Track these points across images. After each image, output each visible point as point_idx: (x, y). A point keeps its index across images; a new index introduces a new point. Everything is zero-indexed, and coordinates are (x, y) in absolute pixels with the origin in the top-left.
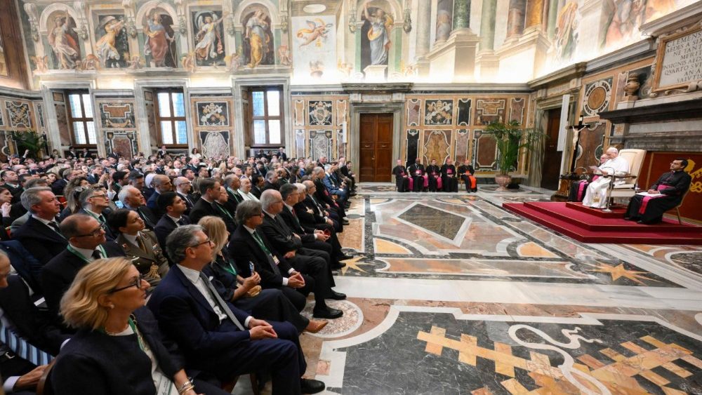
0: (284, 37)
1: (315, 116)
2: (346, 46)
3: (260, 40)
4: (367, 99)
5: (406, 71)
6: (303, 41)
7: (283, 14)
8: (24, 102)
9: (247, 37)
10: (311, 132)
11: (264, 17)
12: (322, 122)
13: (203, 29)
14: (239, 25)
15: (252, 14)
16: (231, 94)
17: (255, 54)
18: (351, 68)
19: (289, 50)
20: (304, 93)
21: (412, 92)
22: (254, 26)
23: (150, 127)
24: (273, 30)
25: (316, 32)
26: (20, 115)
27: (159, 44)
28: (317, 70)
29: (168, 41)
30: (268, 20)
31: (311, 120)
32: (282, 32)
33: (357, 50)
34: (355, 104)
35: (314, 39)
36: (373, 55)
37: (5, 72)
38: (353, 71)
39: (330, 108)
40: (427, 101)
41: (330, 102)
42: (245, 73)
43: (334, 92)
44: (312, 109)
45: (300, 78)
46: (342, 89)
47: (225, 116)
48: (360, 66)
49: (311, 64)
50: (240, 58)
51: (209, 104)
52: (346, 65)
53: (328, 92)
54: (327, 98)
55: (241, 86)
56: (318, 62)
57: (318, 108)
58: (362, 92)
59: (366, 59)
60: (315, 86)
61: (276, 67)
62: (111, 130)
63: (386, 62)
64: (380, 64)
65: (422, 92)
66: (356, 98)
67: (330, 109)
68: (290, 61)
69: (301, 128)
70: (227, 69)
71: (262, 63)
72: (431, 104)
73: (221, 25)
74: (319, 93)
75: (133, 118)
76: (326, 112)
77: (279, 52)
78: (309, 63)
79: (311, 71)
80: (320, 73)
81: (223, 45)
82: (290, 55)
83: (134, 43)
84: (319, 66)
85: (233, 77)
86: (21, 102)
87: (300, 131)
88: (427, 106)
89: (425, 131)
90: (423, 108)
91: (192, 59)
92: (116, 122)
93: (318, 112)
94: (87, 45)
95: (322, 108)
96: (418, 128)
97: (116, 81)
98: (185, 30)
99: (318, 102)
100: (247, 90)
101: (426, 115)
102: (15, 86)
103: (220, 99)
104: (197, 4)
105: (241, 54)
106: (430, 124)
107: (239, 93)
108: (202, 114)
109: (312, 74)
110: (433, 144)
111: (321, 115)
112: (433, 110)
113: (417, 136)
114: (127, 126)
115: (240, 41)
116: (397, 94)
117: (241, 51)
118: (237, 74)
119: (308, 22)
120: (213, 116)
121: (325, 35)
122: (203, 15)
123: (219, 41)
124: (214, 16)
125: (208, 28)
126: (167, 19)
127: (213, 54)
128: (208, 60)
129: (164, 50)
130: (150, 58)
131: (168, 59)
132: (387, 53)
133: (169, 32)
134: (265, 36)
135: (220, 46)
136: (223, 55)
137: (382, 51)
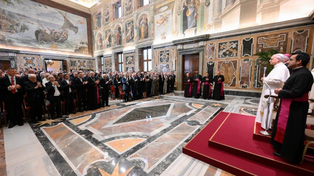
0: (152, 25)
1: (163, 58)
2: (176, 22)
3: (144, 29)
4: (186, 47)
5: (207, 28)
6: (159, 25)
7: (151, 16)
8: (92, 61)
9: (140, 28)
10: (161, 66)
11: (145, 19)
12: (165, 60)
13: (128, 29)
14: (138, 24)
15: (142, 19)
16: (134, 52)
17: (143, 35)
18: (178, 33)
19: (154, 30)
20: (158, 48)
21: (210, 40)
22: (142, 24)
23: (115, 66)
24: (148, 24)
25: (164, 19)
26: (90, 64)
27: (118, 37)
28: (164, 37)
29: (120, 36)
30: (147, 20)
31: (161, 60)
32: (151, 23)
33: (181, 23)
34: (179, 50)
35: (163, 23)
36: (189, 24)
37: (88, 53)
38: (179, 34)
39: (169, 53)
40: (219, 43)
41: (169, 51)
42: (139, 43)
43: (170, 46)
44: (161, 55)
45: (157, 41)
46: (173, 44)
47: (133, 61)
48: (182, 31)
49: (161, 35)
50: (138, 38)
51: (129, 57)
52: (176, 32)
53: (168, 46)
54: (167, 49)
55: (138, 48)
56: (164, 33)
58: (183, 44)
59: (185, 26)
60: (161, 44)
61: (149, 38)
62: (107, 68)
63: (195, 26)
64: (192, 27)
65: (216, 38)
66: (179, 47)
67: (168, 54)
68: (154, 35)
70: (134, 42)
71: (145, 38)
72: (222, 45)
73: (133, 26)
74: (164, 47)
75: (111, 64)
76: (167, 56)
77: (150, 32)
78: (160, 34)
80: (165, 38)
81: (133, 33)
82: (154, 32)
83: (112, 38)
84: (165, 35)
85: (136, 45)
86: (91, 61)
87: (157, 65)
88: (219, 47)
89: (218, 62)
90: (217, 48)
91: (125, 41)
92: (108, 65)
93: (164, 56)
94: (103, 42)
95: (166, 54)
96: (214, 60)
97: (108, 52)
98: (124, 31)
99: (164, 51)
100: (142, 50)
101: (219, 52)
102: (90, 56)
103: (132, 55)
104: (127, 20)
105: (138, 36)
106: (222, 57)
107: (137, 51)
108: (127, 61)
109: (162, 39)
110: (224, 70)
111: (165, 57)
112: (224, 49)
113: (213, 65)
114: (110, 66)
115: (138, 31)
116: (201, 42)
117: (138, 35)
118: (137, 44)
119: (161, 16)
120: (130, 61)
121: (167, 20)
122: (128, 24)
123: (132, 32)
124: (131, 23)
125: (129, 28)
126: (119, 29)
127: (131, 38)
128: (129, 40)
129: (119, 39)
130: (115, 43)
131: (120, 42)
132: (196, 21)
133: (120, 32)
134: (146, 26)
135: (132, 34)
136: (133, 37)
137: (193, 20)
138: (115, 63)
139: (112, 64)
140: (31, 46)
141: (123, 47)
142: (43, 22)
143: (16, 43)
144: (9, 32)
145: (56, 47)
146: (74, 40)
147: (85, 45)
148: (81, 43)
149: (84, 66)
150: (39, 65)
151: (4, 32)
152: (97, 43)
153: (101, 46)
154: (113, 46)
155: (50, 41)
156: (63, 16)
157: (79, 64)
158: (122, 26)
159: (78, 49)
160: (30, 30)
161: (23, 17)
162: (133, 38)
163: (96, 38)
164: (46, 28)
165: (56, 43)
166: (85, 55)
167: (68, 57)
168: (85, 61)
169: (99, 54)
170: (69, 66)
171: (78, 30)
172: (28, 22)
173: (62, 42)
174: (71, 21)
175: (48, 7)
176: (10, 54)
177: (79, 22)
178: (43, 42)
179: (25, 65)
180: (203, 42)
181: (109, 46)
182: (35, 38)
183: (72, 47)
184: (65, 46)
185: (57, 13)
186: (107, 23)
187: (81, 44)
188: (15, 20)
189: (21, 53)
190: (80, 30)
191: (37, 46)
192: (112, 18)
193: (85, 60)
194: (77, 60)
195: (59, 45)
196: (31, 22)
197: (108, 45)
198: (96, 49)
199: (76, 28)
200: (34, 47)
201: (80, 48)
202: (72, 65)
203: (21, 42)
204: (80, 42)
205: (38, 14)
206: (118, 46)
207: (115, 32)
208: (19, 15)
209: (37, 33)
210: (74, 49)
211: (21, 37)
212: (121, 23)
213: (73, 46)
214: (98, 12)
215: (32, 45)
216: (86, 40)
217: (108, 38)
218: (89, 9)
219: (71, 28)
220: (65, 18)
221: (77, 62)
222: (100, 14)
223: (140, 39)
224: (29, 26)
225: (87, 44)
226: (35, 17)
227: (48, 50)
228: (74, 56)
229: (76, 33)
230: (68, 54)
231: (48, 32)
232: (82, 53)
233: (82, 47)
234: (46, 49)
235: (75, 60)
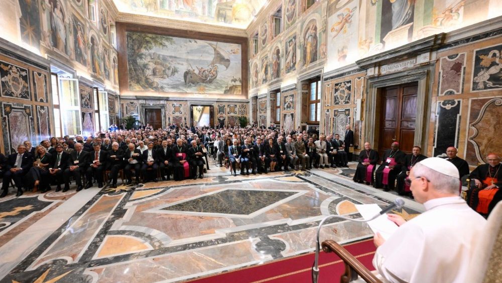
0: (323, 36)
1: (339, 96)
2: (367, 22)
3: (311, 46)
4: (385, 70)
5: (440, 19)
6: (334, 33)
7: (323, 19)
8: (245, 104)
9: (305, 46)
10: (335, 111)
11: (314, 28)
12: (343, 101)
13: (289, 51)
14: (302, 40)
15: (309, 29)
16: (295, 88)
17: (308, 58)
18: (371, 42)
19: (326, 45)
20: (332, 78)
21: (449, 45)
22: (309, 37)
23: (271, 112)
24: (318, 35)
25: (344, 21)
26: (243, 110)
27: (276, 67)
28: (343, 55)
29: (278, 63)
30: (316, 29)
31: (335, 101)
32: (322, 33)
33: (377, 20)
34: (372, 78)
35: (341, 29)
36: (394, 18)
37: (241, 93)
38: (373, 45)
39: (350, 86)
40: (477, 52)
41: (350, 82)
42: (303, 72)
43: (353, 71)
44: (336, 90)
45: (331, 65)
46: (357, 67)
47: (293, 103)
48: (379, 36)
49: (339, 51)
50: (302, 63)
51: (287, 96)
52: (366, 41)
53: (349, 73)
54: (347, 78)
55: (301, 82)
56: (344, 47)
57: (341, 89)
58: (379, 65)
59: (386, 26)
60: (337, 70)
61: (318, 62)
62: (261, 114)
63: (411, 20)
64: (402, 25)
65: (468, 40)
66: (371, 72)
67: (349, 88)
68: (326, 54)
69: (328, 108)
70: (295, 71)
71: (311, 62)
72: (487, 54)
73: (295, 44)
74: (342, 75)
75: (266, 108)
76: (347, 91)
77: (320, 49)
78: (337, 52)
79: (339, 57)
80: (345, 56)
81: (296, 57)
82: (326, 50)
83: (269, 69)
84: (344, 50)
85: (298, 76)
87: (328, 111)
88: (478, 60)
89: (473, 101)
90: (469, 65)
91: (285, 70)
92: (262, 110)
93: (340, 92)
94: (259, 75)
95: (344, 89)
96: (458, 97)
97: (264, 90)
98: (283, 54)
99: (341, 83)
100: (308, 83)
101: (475, 75)
102: (243, 98)
103: (292, 93)
104: (287, 37)
105: (302, 60)
106: (486, 88)
107: (299, 86)
108: (285, 103)
109: (339, 60)
110: (493, 122)
111: (343, 95)
112: (493, 64)
113: (456, 110)
114: (264, 113)
115: (302, 51)
116: (423, 56)
117: (302, 58)
118: (300, 73)
119: (339, 16)
120: (289, 103)
121: (350, 21)
122: (289, 42)
123: (294, 55)
124: (293, 40)
125: (290, 49)
126: (278, 52)
127: (292, 64)
128: (290, 69)
129: (276, 69)
130: (272, 75)
131: (277, 74)
132: (413, 8)
133: (278, 58)
134: (314, 41)
135: (294, 58)
136: (295, 63)
137: (405, 9)
138: (271, 106)
140: (179, 91)
141: (281, 81)
142: (192, 60)
143: (167, 90)
144: (162, 78)
145: (203, 90)
146: (225, 78)
147: (238, 83)
148: (232, 81)
149: (235, 112)
150: (185, 113)
151: (158, 79)
152: (252, 79)
153: (257, 82)
154: (270, 80)
155: (198, 83)
156: (214, 48)
157: (228, 110)
158: (281, 47)
159: (228, 89)
160: (179, 73)
161: (175, 59)
162: (294, 64)
163: (252, 71)
164: (194, 68)
165: (204, 84)
166: (237, 97)
167: (217, 101)
168: (236, 106)
169: (253, 94)
170: (216, 113)
171: (229, 64)
172: (179, 64)
173: (210, 82)
174: (222, 53)
175: (198, 41)
176: (162, 102)
177: (231, 52)
178: (190, 85)
179: (173, 113)
180: (428, 54)
181: (265, 80)
182: (183, 81)
183: (222, 87)
184: (214, 87)
185: (207, 46)
186: (264, 46)
187: (233, 82)
188: (168, 64)
189: (170, 100)
190: (232, 63)
191: (185, 90)
192: (271, 37)
193: (236, 104)
194: (226, 104)
195: (207, 87)
196: (181, 62)
197: (264, 80)
198: (251, 87)
199: (228, 60)
200: (181, 91)
201: (231, 88)
202: (219, 112)
203: (172, 88)
204: (231, 79)
205: (188, 52)
206: (276, 80)
207: (272, 58)
208: (171, 57)
209: (186, 74)
210: (224, 89)
211: (171, 82)
212: (281, 42)
213: (223, 86)
214: (255, 33)
215: (180, 89)
216: (239, 76)
217: (264, 69)
218: (245, 30)
219: (222, 63)
220: (215, 50)
221: (226, 107)
222: (257, 34)
223: (304, 64)
224: (178, 68)
225: (240, 81)
226: (184, 56)
227: (196, 93)
228: (222, 99)
229: (227, 68)
230: (216, 97)
231: (197, 72)
232: (232, 94)
233: (234, 86)
234: (193, 93)
235: (224, 104)
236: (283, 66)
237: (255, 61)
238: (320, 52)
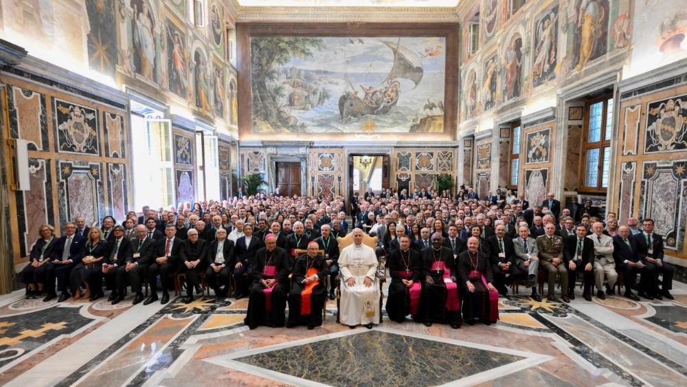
1: (658, 133)
3: (593, 24)
8: (450, 150)
9: (579, 25)
10: (647, 166)
12: (670, 142)
13: (542, 39)
14: (572, 12)
16: (553, 117)
17: (585, 50)
19: (629, 17)
20: (641, 90)
22: (587, 5)
23: (501, 167)
26: (445, 161)
27: (512, 74)
28: (673, 34)
29: (517, 67)
31: (649, 142)
42: (571, 81)
44: (652, 119)
45: (642, 61)
47: (547, 148)
49: (662, 28)
50: (569, 63)
51: (535, 134)
54: (683, 89)
55: (567, 102)
56: (676, 17)
57: (664, 116)
61: (608, 56)
62: (480, 171)
68: (628, 37)
69: (630, 159)
70: (555, 82)
71: (591, 59)
73: (556, 24)
74: (670, 82)
75: (490, 158)
76: (680, 120)
77: (615, 28)
78: (658, 28)
79: (662, 42)
80: (679, 38)
81: (556, 50)
82: (630, 27)
83: (499, 80)
84: (679, 24)
85: (559, 91)
86: (447, 152)
87: (629, 165)
91: (531, 80)
92: (482, 163)
93: (663, 123)
94: (479, 93)
95: (674, 114)
97: (487, 123)
98: (529, 48)
99: (666, 102)
100: (582, 106)
102: (447, 139)
103: (545, 126)
104: (540, 9)
105: (572, 56)
107: (563, 114)
108: (530, 148)
109: (662, 49)
111: (670, 129)
114: (487, 167)
115: (572, 36)
117: (571, 51)
118: (565, 85)
120: (537, 149)
122: (543, 21)
123: (553, 47)
124: (552, 15)
125: (545, 35)
126: (518, 43)
127: (547, 66)
128: (541, 77)
129: (514, 79)
130: (505, 91)
131: (516, 88)
133: (519, 56)
134: (600, 11)
135: (553, 52)
136: (555, 63)
138: (501, 155)
139: (492, 158)
140: (330, 131)
141: (523, 102)
142: (353, 75)
143: (310, 129)
144: (303, 109)
145: (373, 126)
146: (412, 103)
147: (438, 112)
148: (426, 107)
149: (430, 167)
150: (339, 169)
151: (297, 111)
152: (465, 101)
153: (473, 108)
154: (500, 103)
155: (362, 115)
156: (393, 49)
157: (416, 162)
158: (525, 34)
159: (418, 122)
160: (331, 99)
161: (324, 75)
162: (553, 66)
163: (465, 86)
164: (357, 88)
165: (374, 116)
166: (435, 137)
167: (395, 147)
168: (432, 154)
169: (467, 130)
170: (394, 168)
171: (422, 76)
172: (330, 83)
173: (385, 111)
174: (409, 57)
175: (366, 40)
176: (302, 151)
177: (425, 54)
178: (350, 119)
179: (320, 170)
181: (490, 103)
182: (338, 112)
183: (406, 120)
184: (391, 121)
185: (381, 47)
186: (489, 35)
187: (428, 110)
188: (313, 85)
189: (315, 147)
190: (426, 74)
191: (340, 127)
192: (504, 16)
193: (432, 150)
194: (413, 152)
195: (378, 121)
196: (335, 80)
197: (488, 103)
198: (462, 118)
199: (419, 70)
200: (335, 131)
201: (423, 121)
202: (400, 165)
203: (318, 125)
204: (424, 104)
205: (347, 61)
206: (511, 101)
207: (506, 58)
208: (318, 72)
209: (343, 100)
210: (410, 124)
211: (318, 115)
212: (524, 23)
213: (408, 117)
214: (473, 13)
215: (333, 127)
216: (440, 97)
217: (488, 81)
218: (453, 9)
219: (408, 75)
220: (395, 52)
221: (413, 156)
222: (478, 14)
223: (575, 64)
224: (330, 91)
225: (441, 107)
226: (340, 69)
227: (359, 134)
228: (407, 143)
229: (417, 83)
230: (394, 139)
231: (361, 95)
232: (425, 133)
233: (428, 117)
234: (354, 133)
235: (408, 151)
236: (527, 72)
237: (472, 67)
238: (614, 33)
